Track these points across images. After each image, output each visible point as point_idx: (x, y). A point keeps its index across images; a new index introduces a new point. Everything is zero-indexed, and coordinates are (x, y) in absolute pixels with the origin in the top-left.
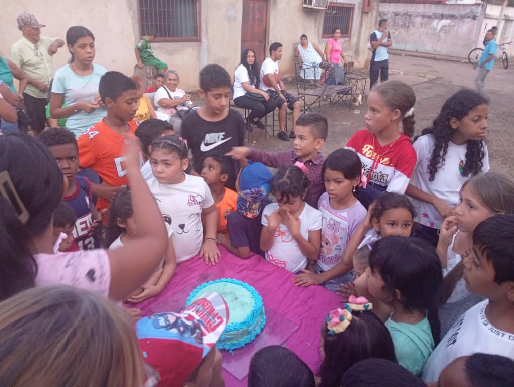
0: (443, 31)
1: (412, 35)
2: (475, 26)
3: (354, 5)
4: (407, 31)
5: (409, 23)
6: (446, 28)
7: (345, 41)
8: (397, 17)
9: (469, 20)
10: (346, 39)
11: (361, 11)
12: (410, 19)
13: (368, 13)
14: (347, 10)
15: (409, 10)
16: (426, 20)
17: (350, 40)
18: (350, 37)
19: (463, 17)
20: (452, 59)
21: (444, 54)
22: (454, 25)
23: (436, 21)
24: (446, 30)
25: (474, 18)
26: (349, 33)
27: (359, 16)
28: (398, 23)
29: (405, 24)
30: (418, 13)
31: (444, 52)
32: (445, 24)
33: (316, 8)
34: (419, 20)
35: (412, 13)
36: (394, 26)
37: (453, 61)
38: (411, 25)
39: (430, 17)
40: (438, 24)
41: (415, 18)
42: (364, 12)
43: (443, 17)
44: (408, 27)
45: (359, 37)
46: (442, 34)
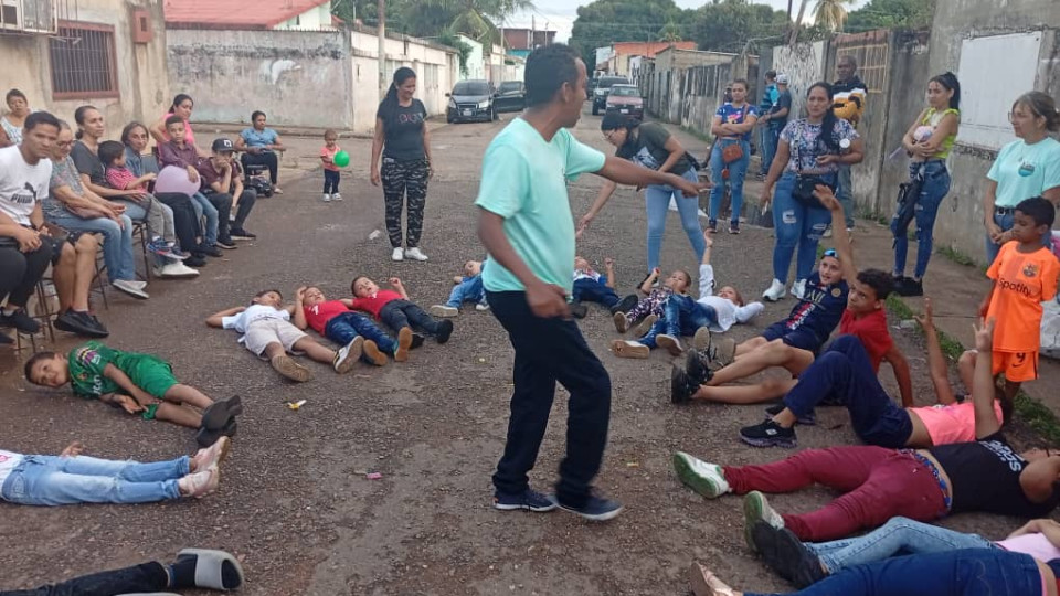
0: (285, 82)
1: (224, 91)
2: (341, 71)
3: (113, 27)
4: (212, 85)
5: (211, 69)
6: (288, 76)
7: (109, 106)
8: (183, 57)
9: (327, 59)
10: (111, 101)
11: (129, 41)
12: (212, 60)
13: (145, 44)
14: (99, 37)
15: (205, 44)
16: (244, 62)
17: (119, 102)
18: (117, 96)
19: (314, 55)
20: (313, 132)
21: (298, 124)
22: (302, 70)
23: (266, 64)
24: (290, 80)
25: (335, 55)
26: (113, 88)
27: (126, 50)
28: (187, 69)
29: (204, 71)
30: (225, 48)
31: (297, 121)
32: (285, 68)
33: (27, 30)
34: (230, 61)
35: (212, 49)
36: (180, 75)
37: (316, 135)
38: (217, 73)
39: (252, 55)
40: (271, 67)
41: (222, 58)
42: (137, 44)
43: (276, 54)
44: (211, 75)
45: (137, 96)
46: (283, 87)
